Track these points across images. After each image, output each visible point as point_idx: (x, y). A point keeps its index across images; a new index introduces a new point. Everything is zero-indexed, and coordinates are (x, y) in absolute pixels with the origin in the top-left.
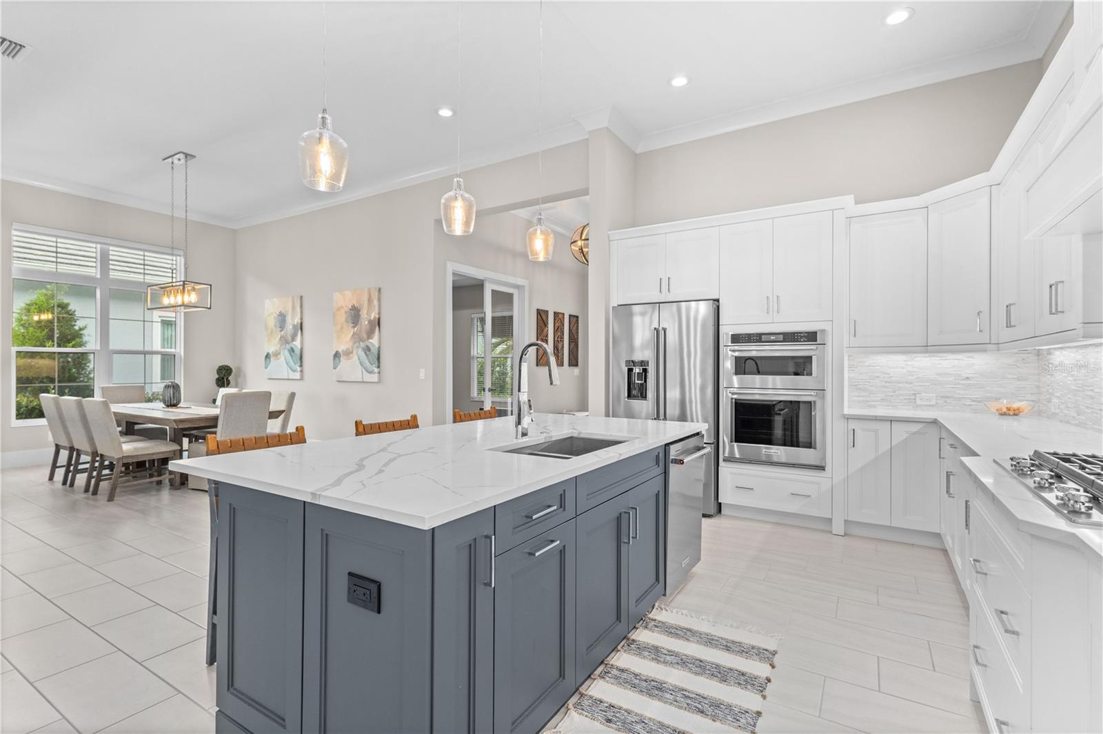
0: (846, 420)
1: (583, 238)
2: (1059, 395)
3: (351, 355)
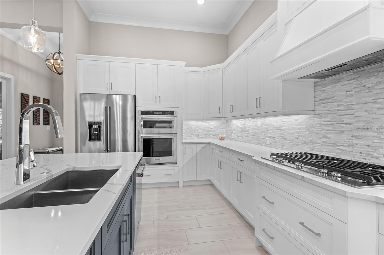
0: (183, 144)
1: (54, 58)
2: (235, 133)
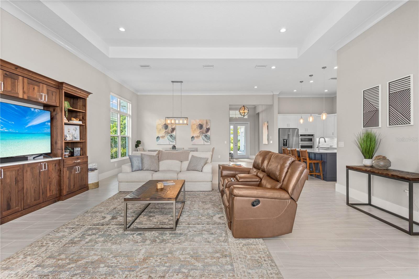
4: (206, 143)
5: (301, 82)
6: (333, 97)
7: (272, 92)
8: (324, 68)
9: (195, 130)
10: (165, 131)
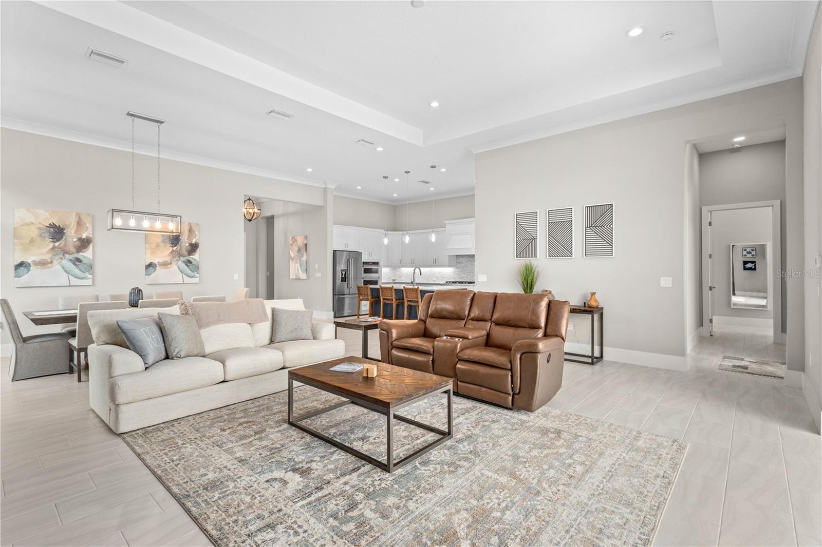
3: (169, 266)
4: (187, 280)
5: (384, 177)
6: (395, 206)
7: (325, 183)
8: (433, 167)
9: (157, 246)
10: (52, 245)
